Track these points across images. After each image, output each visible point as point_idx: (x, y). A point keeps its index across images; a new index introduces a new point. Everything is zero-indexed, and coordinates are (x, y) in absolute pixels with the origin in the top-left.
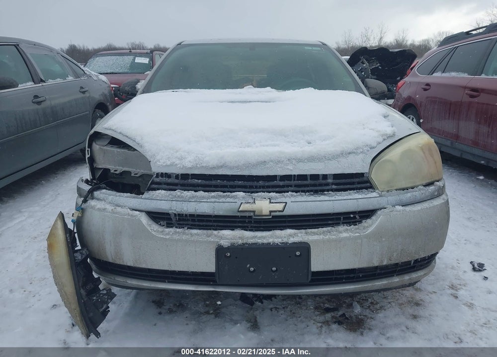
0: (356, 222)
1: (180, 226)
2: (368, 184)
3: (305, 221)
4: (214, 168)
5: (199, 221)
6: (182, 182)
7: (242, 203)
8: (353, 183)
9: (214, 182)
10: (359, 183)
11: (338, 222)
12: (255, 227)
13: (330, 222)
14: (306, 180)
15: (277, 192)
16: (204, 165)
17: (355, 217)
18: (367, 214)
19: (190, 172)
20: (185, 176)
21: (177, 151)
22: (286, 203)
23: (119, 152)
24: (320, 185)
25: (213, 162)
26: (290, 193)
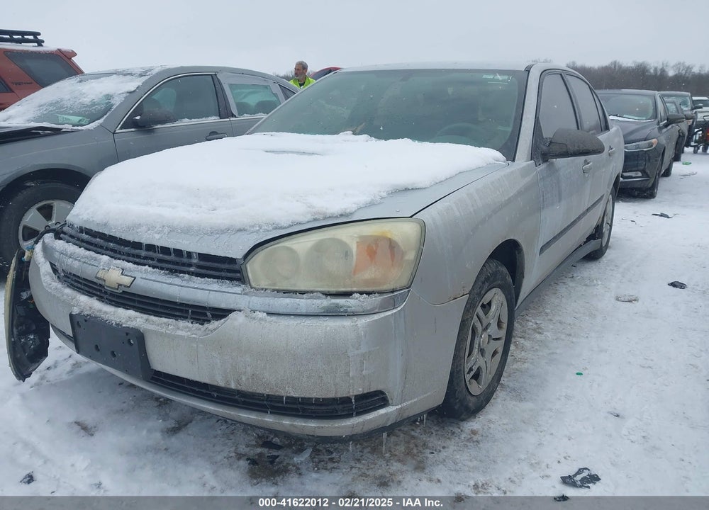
0: (204, 321)
2: (238, 275)
3: (151, 304)
7: (100, 269)
8: (221, 270)
10: (229, 271)
11: (185, 315)
12: (110, 300)
13: (177, 314)
14: (170, 254)
15: (135, 263)
17: (205, 315)
18: (221, 313)
22: (135, 278)
24: (183, 264)
26: (147, 267)
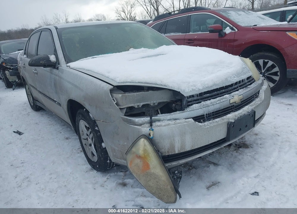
1: (209, 120)
4: (211, 86)
5: (216, 114)
6: (201, 97)
7: (230, 100)
9: (214, 93)
15: (237, 91)
16: (207, 86)
19: (203, 91)
20: (201, 94)
21: (189, 83)
22: (242, 94)
23: (138, 94)
25: (211, 84)
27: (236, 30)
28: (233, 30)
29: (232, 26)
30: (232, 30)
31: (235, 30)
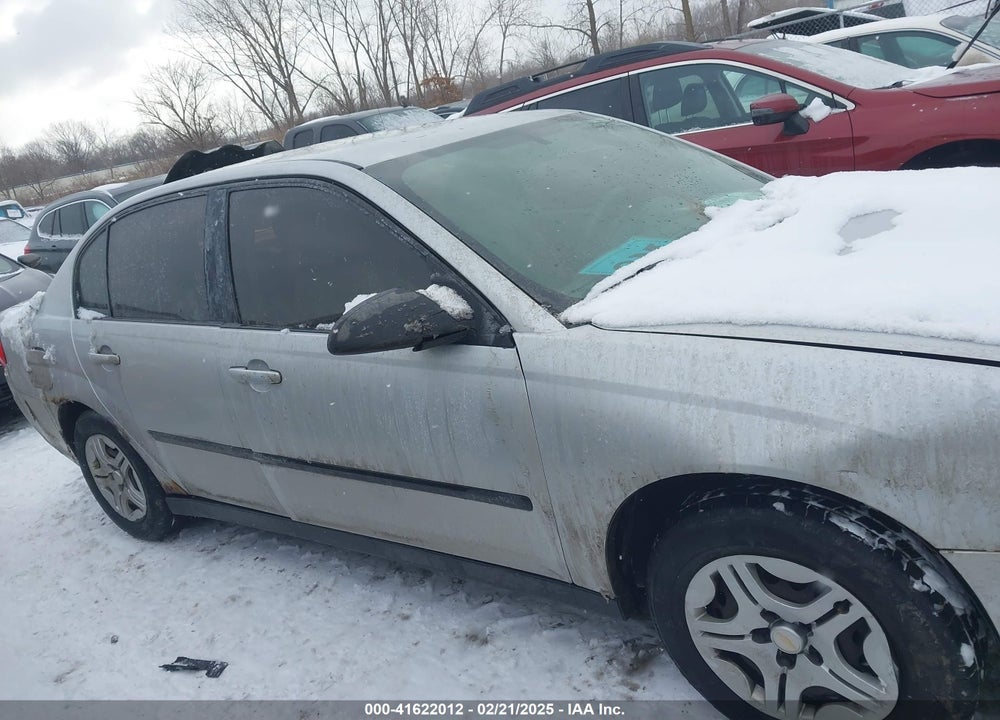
27: (851, 106)
28: (836, 107)
29: (829, 95)
30: (832, 107)
31: (845, 107)
